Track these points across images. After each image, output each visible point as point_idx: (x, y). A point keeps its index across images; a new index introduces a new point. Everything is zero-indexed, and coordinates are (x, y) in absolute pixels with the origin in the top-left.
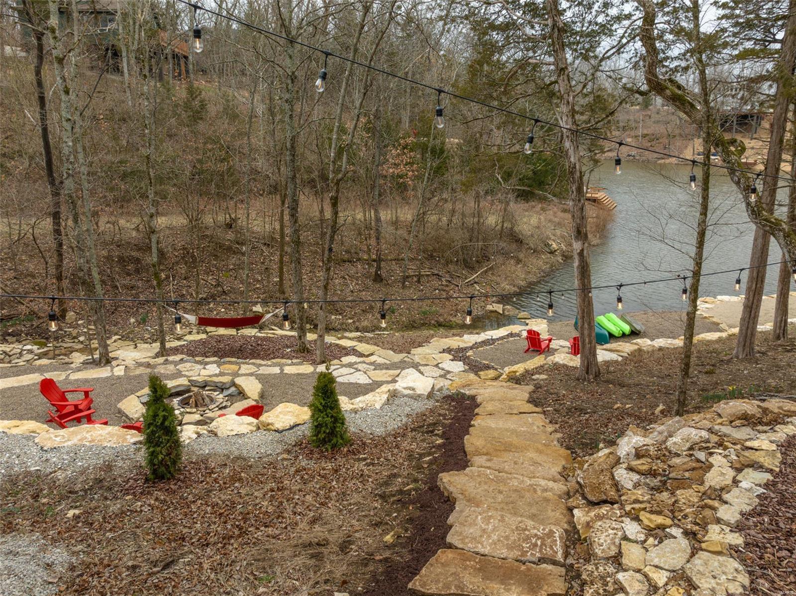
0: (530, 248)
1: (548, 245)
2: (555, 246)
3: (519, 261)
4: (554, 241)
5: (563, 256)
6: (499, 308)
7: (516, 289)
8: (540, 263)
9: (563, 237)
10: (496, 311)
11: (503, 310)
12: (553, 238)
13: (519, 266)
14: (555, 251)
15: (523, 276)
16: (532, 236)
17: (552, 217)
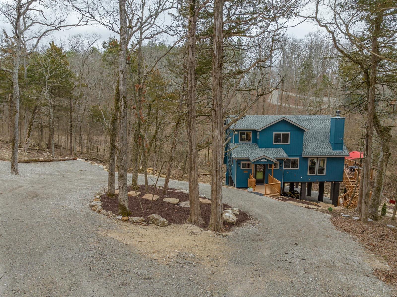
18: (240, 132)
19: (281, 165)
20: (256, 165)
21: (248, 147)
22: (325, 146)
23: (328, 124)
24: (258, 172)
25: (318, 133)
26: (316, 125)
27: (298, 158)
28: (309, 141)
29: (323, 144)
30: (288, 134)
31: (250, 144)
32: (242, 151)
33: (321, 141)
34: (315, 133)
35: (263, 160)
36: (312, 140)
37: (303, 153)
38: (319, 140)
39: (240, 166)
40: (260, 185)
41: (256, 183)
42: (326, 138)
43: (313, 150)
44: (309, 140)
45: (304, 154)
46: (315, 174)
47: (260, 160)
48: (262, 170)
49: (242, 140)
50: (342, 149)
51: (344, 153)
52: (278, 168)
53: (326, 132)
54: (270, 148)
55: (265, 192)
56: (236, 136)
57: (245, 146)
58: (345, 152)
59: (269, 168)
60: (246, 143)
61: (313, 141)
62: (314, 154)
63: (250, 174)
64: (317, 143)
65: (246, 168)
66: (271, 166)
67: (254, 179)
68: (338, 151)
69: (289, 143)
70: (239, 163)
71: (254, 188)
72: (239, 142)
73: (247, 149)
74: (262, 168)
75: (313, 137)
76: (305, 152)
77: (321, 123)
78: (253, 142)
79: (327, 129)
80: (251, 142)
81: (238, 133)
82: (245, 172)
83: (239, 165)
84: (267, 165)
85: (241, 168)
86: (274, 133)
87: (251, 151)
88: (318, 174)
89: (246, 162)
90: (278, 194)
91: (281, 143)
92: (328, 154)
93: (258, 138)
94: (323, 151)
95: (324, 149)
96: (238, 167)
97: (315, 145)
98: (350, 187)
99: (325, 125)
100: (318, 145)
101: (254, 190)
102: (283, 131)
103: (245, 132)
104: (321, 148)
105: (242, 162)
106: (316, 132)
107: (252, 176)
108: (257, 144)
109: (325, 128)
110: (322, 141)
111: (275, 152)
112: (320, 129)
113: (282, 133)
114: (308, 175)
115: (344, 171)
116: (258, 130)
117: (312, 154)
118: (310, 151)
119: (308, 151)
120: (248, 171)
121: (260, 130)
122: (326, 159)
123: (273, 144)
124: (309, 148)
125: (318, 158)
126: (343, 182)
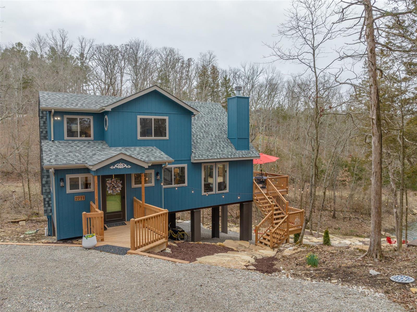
1: (412, 211)
2: (415, 211)
14: (416, 214)
18: (66, 117)
19: (158, 177)
20: (103, 179)
21: (84, 146)
22: (224, 144)
23: (219, 114)
24: (111, 195)
25: (208, 125)
26: (204, 115)
27: (185, 165)
28: (199, 137)
29: (220, 141)
30: (164, 120)
31: (89, 143)
32: (70, 152)
33: (216, 137)
34: (203, 125)
35: (120, 166)
36: (202, 135)
37: (193, 155)
38: (212, 135)
39: (64, 187)
40: (117, 225)
41: (105, 222)
42: (221, 133)
43: (207, 150)
44: (197, 136)
45: (195, 157)
46: (213, 192)
47: (113, 164)
48: (118, 190)
49: (71, 133)
50: (248, 148)
51: (251, 153)
52: (153, 184)
53: (219, 125)
54: (133, 147)
55: (133, 242)
56: (58, 125)
57: (79, 144)
58: (253, 152)
59: (134, 186)
60: (80, 141)
61: (204, 136)
62: (211, 156)
63: (91, 203)
64: (211, 140)
65: (81, 190)
66: (138, 179)
67: (101, 212)
68: (243, 152)
69: (167, 137)
70: (63, 180)
71: (102, 234)
72: (66, 137)
73: (83, 149)
74: (118, 187)
75: (202, 131)
76: (195, 153)
77: (209, 113)
78: (96, 139)
79: (220, 121)
80: (92, 138)
81: (62, 121)
82: (77, 199)
83: (62, 184)
84: (130, 175)
85: (68, 191)
86: (139, 117)
87: (91, 152)
88: (218, 192)
89: (81, 177)
90: (164, 240)
91: (153, 138)
92: (231, 155)
93: (106, 129)
94: (222, 151)
95: (223, 148)
96: (61, 189)
97: (209, 143)
98: (269, 207)
99: (215, 116)
100: (213, 143)
101: (102, 240)
102: (156, 114)
103: (78, 117)
104: (218, 148)
105: (68, 177)
106: (205, 125)
107: (94, 206)
108: (104, 142)
109: (217, 120)
110: (218, 137)
111: (143, 152)
112: (210, 121)
113: (153, 117)
114: (202, 195)
115: (254, 182)
116: (105, 109)
117: (207, 156)
118: (203, 151)
119: (200, 151)
120: (84, 196)
121: (109, 109)
122: (228, 164)
123: (138, 139)
124: (200, 147)
125: (216, 163)
126: (254, 200)
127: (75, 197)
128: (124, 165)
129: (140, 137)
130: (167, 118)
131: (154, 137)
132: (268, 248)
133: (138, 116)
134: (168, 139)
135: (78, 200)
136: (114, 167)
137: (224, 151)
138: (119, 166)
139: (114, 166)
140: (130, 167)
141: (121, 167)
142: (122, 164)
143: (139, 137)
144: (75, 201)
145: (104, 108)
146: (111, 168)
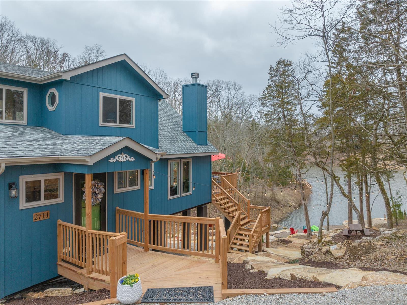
0: (282, 205)
1: (288, 204)
2: (290, 203)
3: (279, 209)
4: (290, 202)
5: (294, 207)
6: (276, 225)
7: (280, 219)
8: (286, 210)
9: (294, 200)
10: (275, 227)
11: (277, 226)
12: (290, 201)
13: (279, 211)
14: (291, 206)
15: (281, 215)
16: (282, 200)
17: (288, 193)
22: (183, 138)
29: (178, 135)
30: (131, 102)
33: (172, 130)
35: (122, 158)
39: (16, 198)
42: (174, 125)
43: (171, 144)
46: (179, 195)
50: (206, 142)
51: (210, 148)
52: (139, 186)
59: (117, 190)
60: (5, 125)
63: (59, 223)
64: (169, 132)
65: (43, 202)
68: (203, 146)
69: (133, 125)
70: (15, 185)
74: (100, 193)
78: (30, 124)
80: (25, 121)
82: (37, 217)
83: (13, 193)
85: (23, 205)
86: (102, 94)
88: (182, 195)
89: (44, 180)
91: (118, 125)
92: (195, 150)
93: (51, 108)
95: (184, 142)
96: (11, 202)
97: (169, 135)
100: (172, 135)
102: (121, 93)
103: (5, 88)
104: (180, 141)
105: (23, 180)
108: (46, 129)
113: (118, 97)
114: (168, 199)
115: (212, 181)
116: (61, 76)
117: (174, 150)
118: (169, 145)
119: (165, 145)
120: (48, 212)
121: (67, 77)
122: (190, 160)
123: (100, 125)
124: (163, 140)
125: (181, 159)
126: (212, 201)
127: (34, 214)
128: (126, 156)
129: (103, 122)
130: (133, 99)
131: (119, 123)
132: (249, 254)
133: (100, 93)
134: (134, 127)
135: (38, 220)
136: (115, 160)
137: (187, 146)
138: (120, 157)
139: (114, 158)
140: (133, 160)
141: (123, 160)
142: (124, 156)
143: (101, 123)
144: (34, 221)
145: (61, 74)
146: (111, 161)
